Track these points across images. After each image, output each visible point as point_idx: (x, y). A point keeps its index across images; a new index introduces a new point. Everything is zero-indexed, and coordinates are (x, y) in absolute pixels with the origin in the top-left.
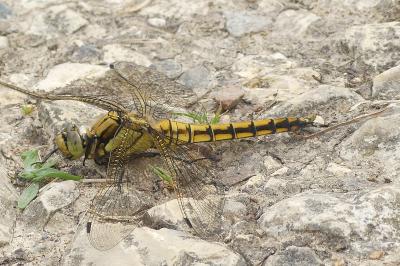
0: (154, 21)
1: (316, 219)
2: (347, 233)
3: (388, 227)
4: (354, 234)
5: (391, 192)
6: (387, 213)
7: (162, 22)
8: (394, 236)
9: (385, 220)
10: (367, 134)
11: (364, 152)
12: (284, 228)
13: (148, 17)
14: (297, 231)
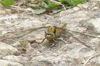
0: (17, 28)
1: (45, 59)
2: (52, 62)
3: (64, 62)
4: (54, 63)
5: (66, 55)
6: (64, 59)
7: (19, 28)
8: (65, 64)
9: (63, 61)
10: (65, 47)
11: (63, 51)
12: (36, 61)
13: (16, 27)
14: (40, 62)
